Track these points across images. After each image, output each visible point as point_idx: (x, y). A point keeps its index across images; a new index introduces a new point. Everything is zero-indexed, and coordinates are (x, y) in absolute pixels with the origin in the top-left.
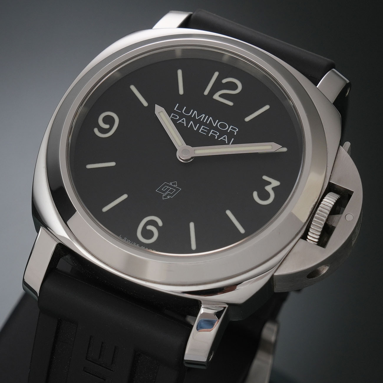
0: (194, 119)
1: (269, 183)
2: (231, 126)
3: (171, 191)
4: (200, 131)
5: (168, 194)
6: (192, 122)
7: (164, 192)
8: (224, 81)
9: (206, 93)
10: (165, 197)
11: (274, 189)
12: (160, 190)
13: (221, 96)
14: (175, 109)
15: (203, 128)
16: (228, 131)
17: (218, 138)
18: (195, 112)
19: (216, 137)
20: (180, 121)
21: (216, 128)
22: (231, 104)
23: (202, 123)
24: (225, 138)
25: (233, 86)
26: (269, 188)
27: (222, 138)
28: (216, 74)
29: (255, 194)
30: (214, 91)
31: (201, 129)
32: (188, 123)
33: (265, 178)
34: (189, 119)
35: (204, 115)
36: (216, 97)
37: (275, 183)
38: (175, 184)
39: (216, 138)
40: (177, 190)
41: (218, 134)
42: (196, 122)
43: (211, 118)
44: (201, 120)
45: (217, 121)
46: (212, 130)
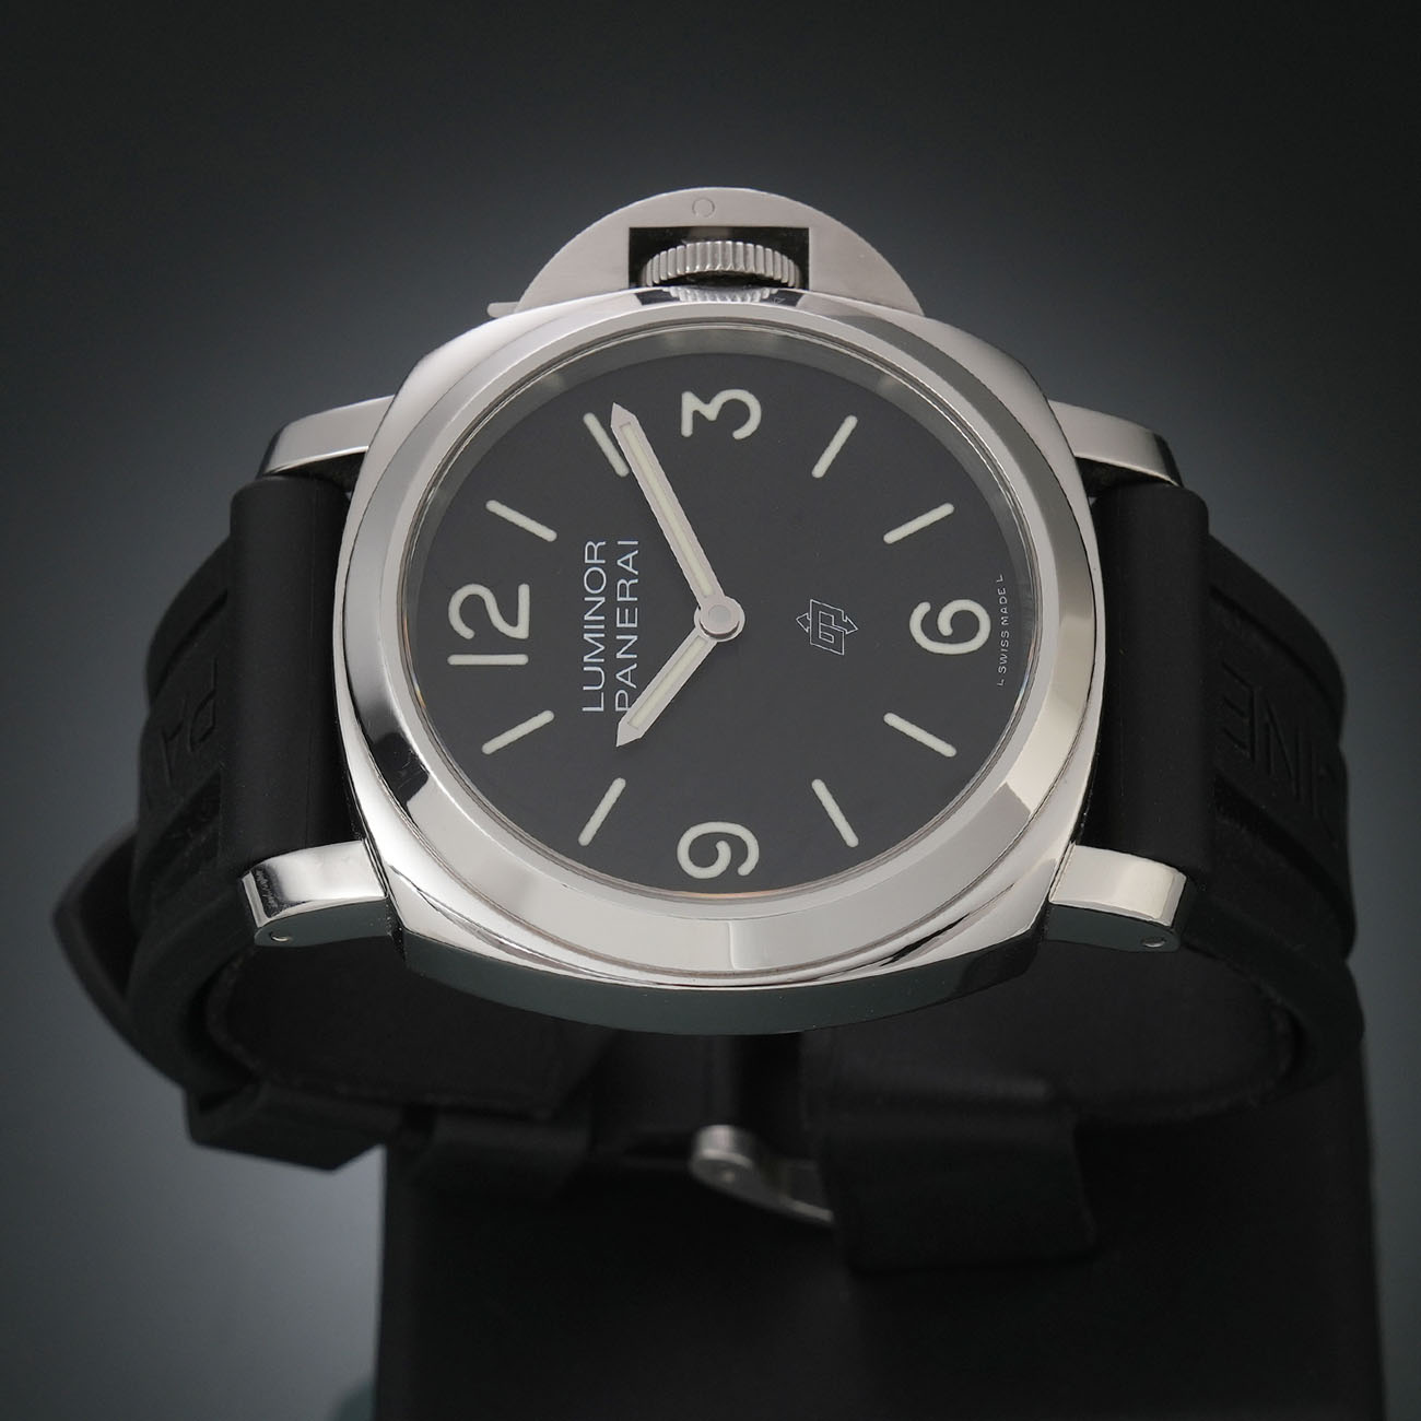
0: (609, 654)
1: (697, 415)
2: (587, 561)
3: (827, 620)
4: (635, 625)
5: (839, 622)
6: (619, 656)
7: (837, 635)
8: (467, 633)
9: (520, 659)
10: (848, 625)
11: (707, 400)
12: (837, 646)
13: (512, 620)
14: (602, 709)
15: (622, 621)
16: (604, 562)
17: (634, 577)
18: (586, 659)
19: (631, 582)
20: (629, 683)
21: (610, 593)
22: (524, 592)
23: (611, 629)
24: (626, 563)
25: (473, 609)
26: (711, 411)
27: (630, 569)
28: (455, 660)
29: (741, 434)
30: (512, 646)
31: (627, 625)
32: (628, 662)
33: (687, 429)
34: (612, 665)
35: (586, 636)
36: (521, 631)
37: (690, 402)
38: (806, 622)
39: (636, 581)
40: (816, 608)
41: (622, 581)
42: (612, 645)
43: (587, 618)
44: (603, 635)
45: (586, 599)
46: (619, 599)
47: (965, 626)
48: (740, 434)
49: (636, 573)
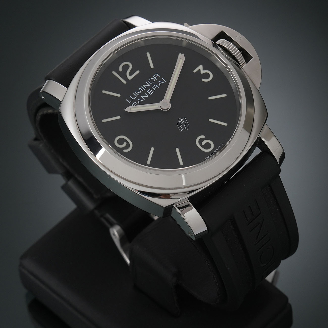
0: (140, 95)
1: (199, 70)
2: (154, 77)
3: (184, 123)
5: (186, 126)
6: (142, 97)
7: (183, 127)
8: (121, 70)
9: (125, 82)
10: (187, 128)
11: (204, 69)
12: (181, 129)
13: (130, 75)
14: (129, 103)
15: (149, 92)
16: (156, 79)
18: (136, 92)
19: (158, 87)
20: (139, 102)
21: (152, 85)
22: (138, 72)
23: (145, 91)
24: (160, 83)
25: (126, 67)
26: (202, 72)
27: (160, 85)
28: (114, 73)
30: (126, 79)
31: (149, 93)
32: (142, 99)
33: (195, 71)
34: (139, 97)
35: (140, 88)
36: (130, 78)
37: (201, 67)
38: (180, 120)
40: (185, 120)
41: (156, 85)
42: (143, 94)
43: (143, 86)
44: (143, 91)
45: (147, 83)
46: (152, 88)
47: (207, 146)
48: (203, 80)
49: (160, 86)
